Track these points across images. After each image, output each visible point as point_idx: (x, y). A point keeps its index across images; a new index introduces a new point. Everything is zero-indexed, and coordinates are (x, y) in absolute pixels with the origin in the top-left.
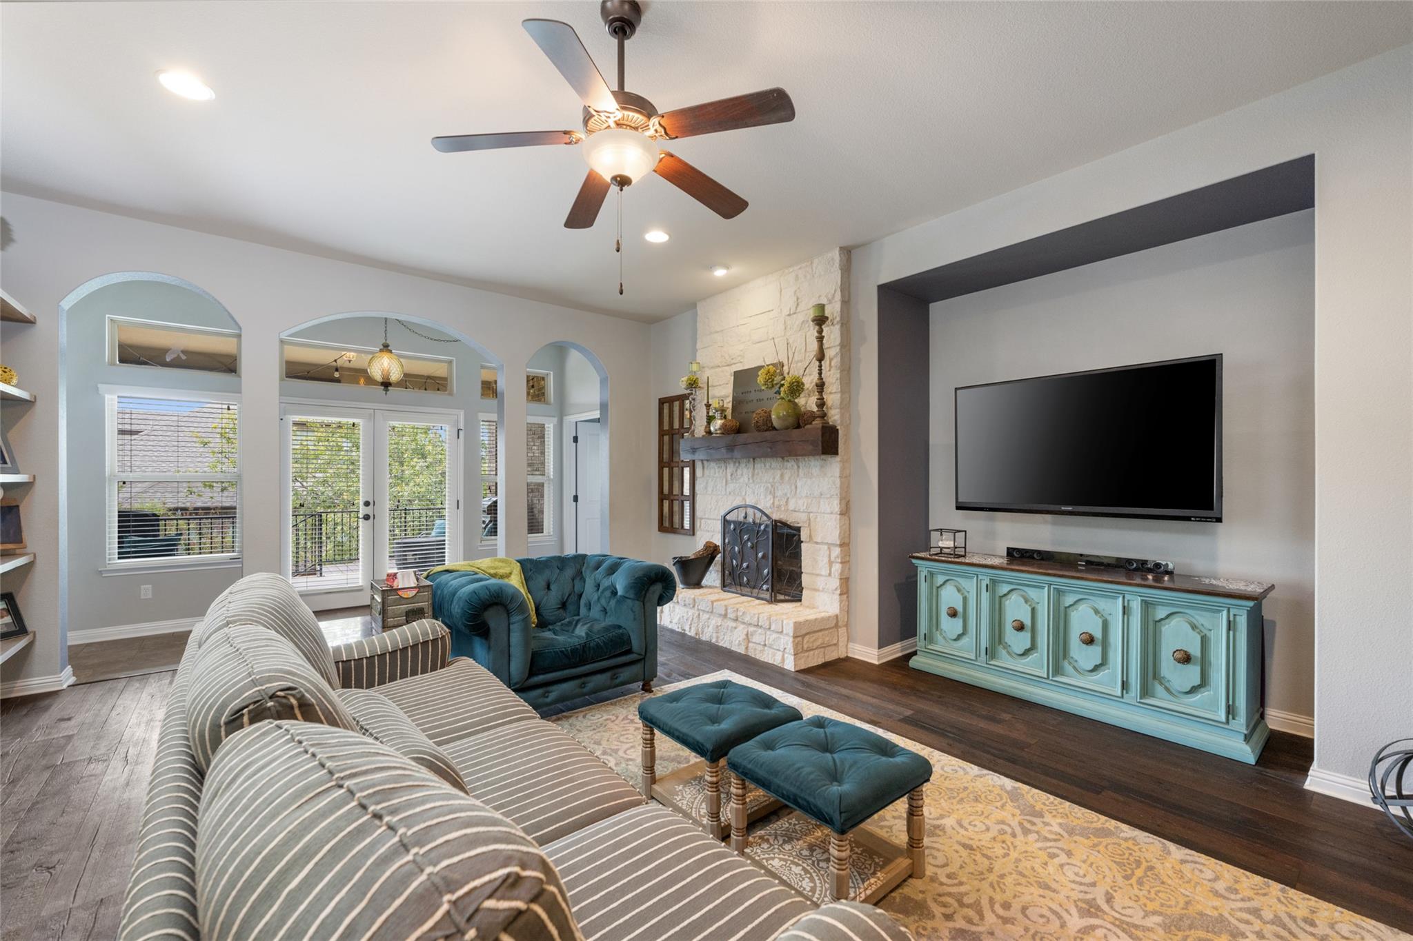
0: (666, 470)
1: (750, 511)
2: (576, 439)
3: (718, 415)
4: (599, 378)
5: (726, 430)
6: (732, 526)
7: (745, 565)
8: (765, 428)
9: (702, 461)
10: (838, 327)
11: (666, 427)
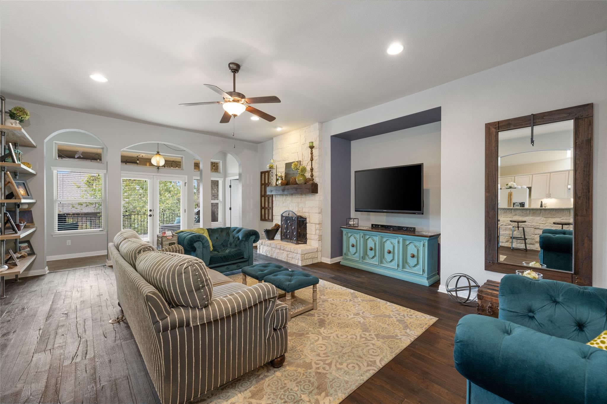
0: (263, 198)
1: (291, 213)
2: (230, 186)
3: (280, 178)
4: (238, 164)
5: (282, 184)
6: (284, 218)
7: (288, 231)
8: (294, 183)
9: (275, 195)
10: (318, 149)
11: (263, 182)
